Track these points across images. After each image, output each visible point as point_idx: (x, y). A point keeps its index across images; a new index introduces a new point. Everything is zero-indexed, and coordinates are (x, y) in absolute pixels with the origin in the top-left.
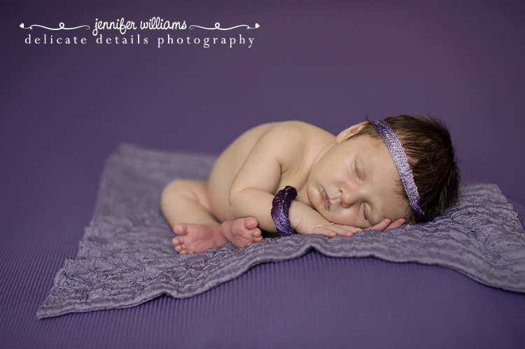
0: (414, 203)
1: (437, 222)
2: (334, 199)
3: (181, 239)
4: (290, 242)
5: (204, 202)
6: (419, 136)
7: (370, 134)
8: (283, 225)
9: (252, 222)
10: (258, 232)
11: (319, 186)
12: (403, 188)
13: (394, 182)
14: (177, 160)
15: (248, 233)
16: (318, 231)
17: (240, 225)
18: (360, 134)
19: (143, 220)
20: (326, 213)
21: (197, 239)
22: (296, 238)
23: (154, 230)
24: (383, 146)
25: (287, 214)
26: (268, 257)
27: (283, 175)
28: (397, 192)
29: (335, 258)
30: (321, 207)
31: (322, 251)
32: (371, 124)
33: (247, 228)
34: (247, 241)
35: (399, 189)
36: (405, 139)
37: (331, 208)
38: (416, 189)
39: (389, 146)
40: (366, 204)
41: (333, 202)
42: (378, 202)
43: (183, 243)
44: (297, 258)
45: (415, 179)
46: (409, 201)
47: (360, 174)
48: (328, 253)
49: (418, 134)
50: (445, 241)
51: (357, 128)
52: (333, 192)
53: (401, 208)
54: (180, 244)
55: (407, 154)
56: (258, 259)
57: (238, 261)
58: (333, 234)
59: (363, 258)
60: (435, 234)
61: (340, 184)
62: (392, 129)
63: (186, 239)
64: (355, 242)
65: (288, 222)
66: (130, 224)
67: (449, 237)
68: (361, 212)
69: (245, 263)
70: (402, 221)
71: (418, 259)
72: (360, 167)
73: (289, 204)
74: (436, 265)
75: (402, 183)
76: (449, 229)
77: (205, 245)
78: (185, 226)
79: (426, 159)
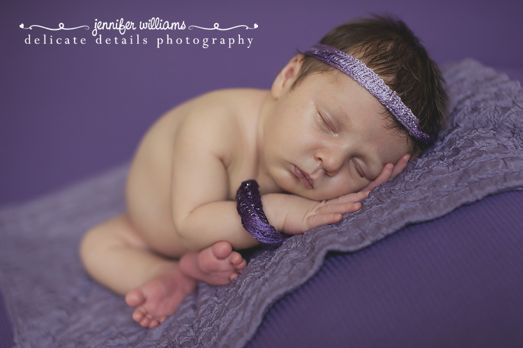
0: (415, 130)
1: (447, 138)
2: (315, 172)
3: (142, 309)
4: (293, 255)
5: (134, 240)
6: (379, 44)
7: (316, 69)
8: (268, 236)
9: (224, 248)
10: (237, 257)
11: (285, 164)
12: (394, 118)
13: (381, 117)
14: (70, 198)
15: (224, 264)
16: (315, 222)
17: (208, 258)
18: (303, 75)
19: (75, 299)
20: (310, 193)
21: (161, 299)
22: (294, 245)
23: (97, 307)
24: (344, 79)
25: (264, 218)
26: (281, 292)
27: (229, 169)
28: (388, 127)
29: (363, 249)
30: (298, 188)
31: (343, 249)
32: (308, 56)
33: (220, 258)
34: (227, 274)
35: (390, 122)
36: (365, 57)
37: (315, 185)
38: (410, 113)
39: (351, 75)
40: (356, 159)
41: (314, 177)
42: (371, 151)
43: (147, 313)
44: (317, 275)
45: (404, 100)
46: (407, 131)
47: (332, 125)
48: (352, 248)
49: (377, 42)
50: (478, 160)
51: (292, 70)
52: (309, 165)
53: (399, 144)
54: (144, 315)
55: (380, 74)
56: (269, 301)
57: (241, 313)
58: (338, 217)
59: (397, 233)
60: (460, 156)
61: (313, 150)
62: (341, 50)
63: (149, 306)
64: (374, 216)
65: (272, 227)
66: (63, 314)
67: (479, 153)
68: (354, 171)
69: (253, 314)
70: (406, 157)
71: (464, 200)
72: (328, 116)
73: (259, 205)
74: (490, 195)
75: (390, 113)
76: (471, 142)
77: (174, 301)
78: (139, 291)
79: (403, 69)
